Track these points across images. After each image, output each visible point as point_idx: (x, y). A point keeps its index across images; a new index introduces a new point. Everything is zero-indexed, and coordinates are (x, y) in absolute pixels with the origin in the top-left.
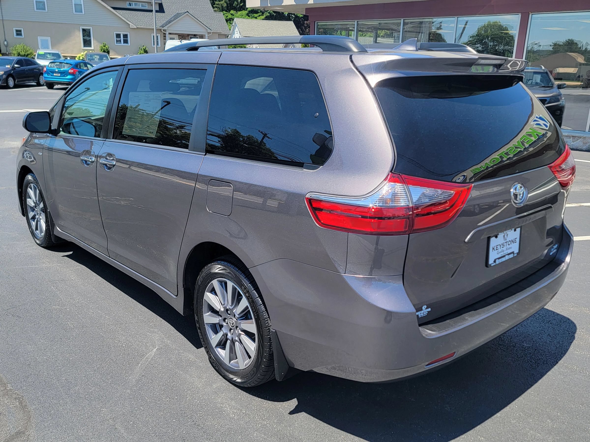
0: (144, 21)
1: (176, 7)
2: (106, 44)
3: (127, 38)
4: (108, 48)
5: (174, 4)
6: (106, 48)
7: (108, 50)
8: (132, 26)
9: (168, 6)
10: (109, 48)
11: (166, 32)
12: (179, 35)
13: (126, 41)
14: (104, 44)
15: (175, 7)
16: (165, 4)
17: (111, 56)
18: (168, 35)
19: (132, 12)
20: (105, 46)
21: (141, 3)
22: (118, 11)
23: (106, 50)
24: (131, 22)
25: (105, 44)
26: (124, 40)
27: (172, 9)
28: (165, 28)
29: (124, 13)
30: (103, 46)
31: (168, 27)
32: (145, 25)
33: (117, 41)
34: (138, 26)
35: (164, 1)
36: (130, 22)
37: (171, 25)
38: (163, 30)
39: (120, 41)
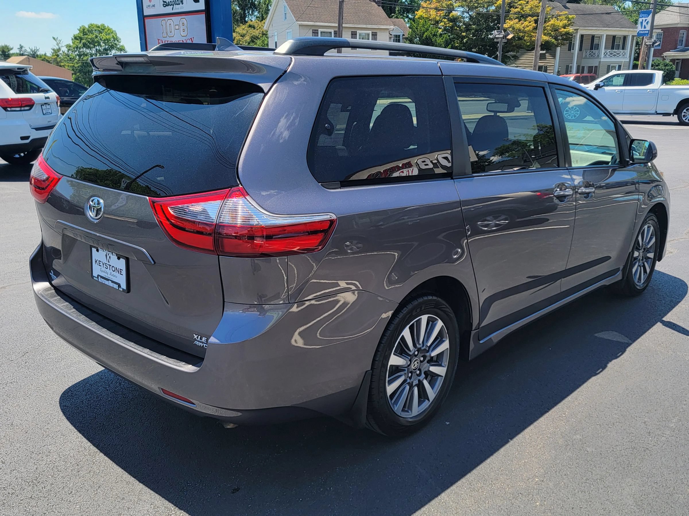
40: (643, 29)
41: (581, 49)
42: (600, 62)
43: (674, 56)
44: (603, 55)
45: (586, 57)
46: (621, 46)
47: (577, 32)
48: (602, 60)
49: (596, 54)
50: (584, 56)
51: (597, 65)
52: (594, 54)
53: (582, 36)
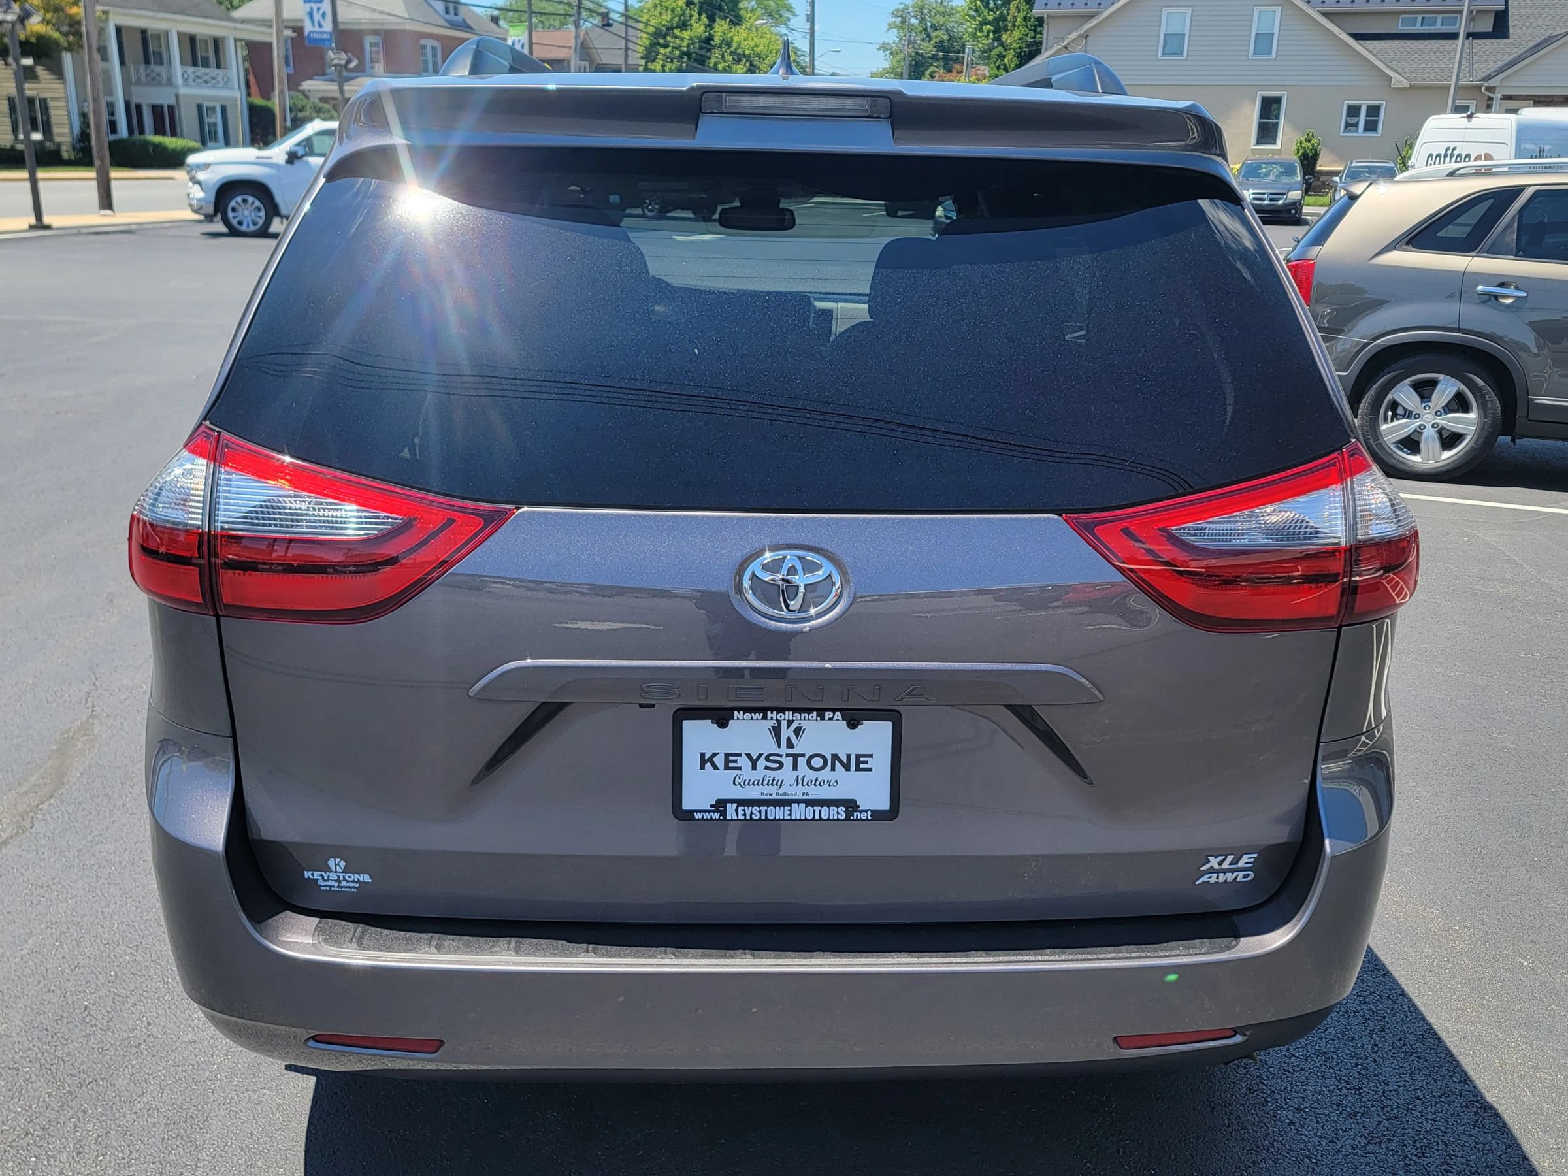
0: (1436, 65)
1: (1550, 17)
2: (1313, 136)
3: (1378, 115)
4: (1316, 145)
5: (1547, 10)
6: (1313, 145)
7: (1316, 150)
8: (1398, 80)
9: (1524, 17)
10: (1319, 145)
11: (1494, 93)
12: (1537, 99)
13: (1371, 126)
14: (1308, 135)
15: (1547, 19)
16: (1516, 13)
17: (1320, 166)
18: (1499, 101)
19: (1408, 42)
20: (1309, 141)
21: (1440, 17)
22: (1369, 43)
23: (1311, 150)
24: (1400, 70)
25: (1311, 134)
26: (1367, 122)
27: (1534, 25)
28: (1491, 83)
29: (1386, 46)
30: (1303, 141)
31: (1502, 80)
32: (1438, 77)
33: (1347, 125)
34: (1416, 80)
35: (1516, 4)
36: (1395, 71)
37: (1516, 72)
38: (1487, 89)
39: (1356, 125)
40: (317, 29)
41: (122, 62)
42: (177, 96)
43: (325, 91)
44: (180, 81)
45: (138, 82)
46: (212, 61)
47: (107, 20)
48: (183, 91)
49: (164, 75)
50: (133, 79)
51: (172, 102)
52: (159, 75)
53: (118, 30)
